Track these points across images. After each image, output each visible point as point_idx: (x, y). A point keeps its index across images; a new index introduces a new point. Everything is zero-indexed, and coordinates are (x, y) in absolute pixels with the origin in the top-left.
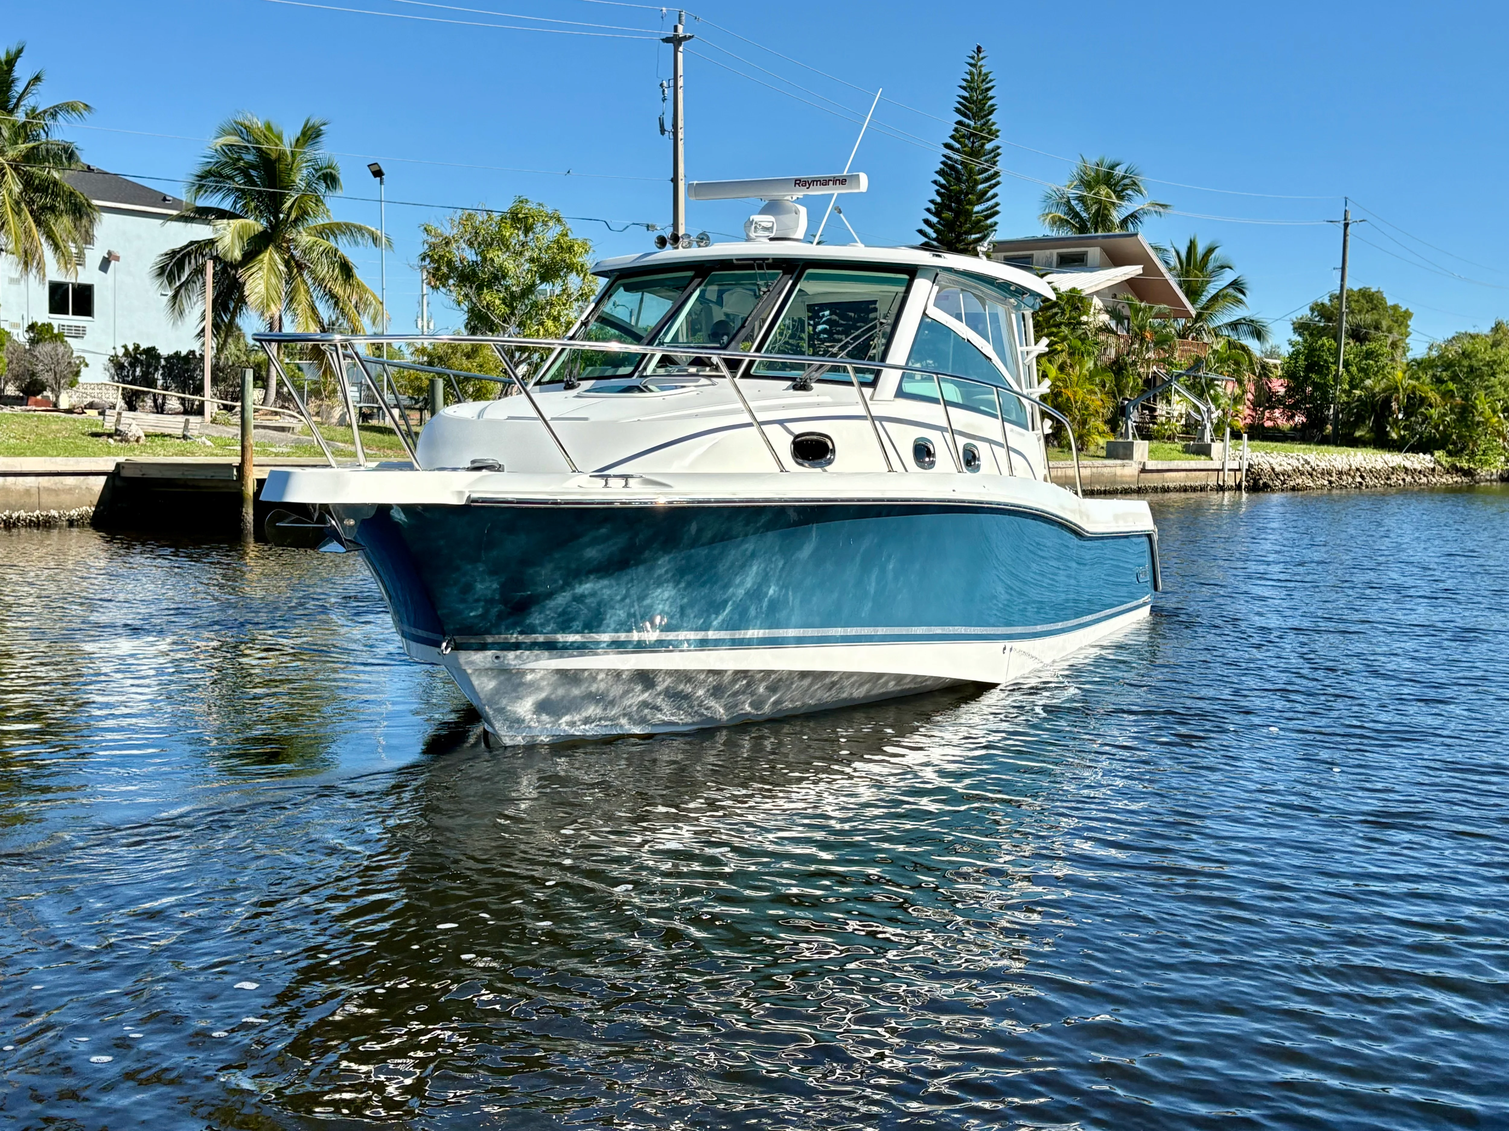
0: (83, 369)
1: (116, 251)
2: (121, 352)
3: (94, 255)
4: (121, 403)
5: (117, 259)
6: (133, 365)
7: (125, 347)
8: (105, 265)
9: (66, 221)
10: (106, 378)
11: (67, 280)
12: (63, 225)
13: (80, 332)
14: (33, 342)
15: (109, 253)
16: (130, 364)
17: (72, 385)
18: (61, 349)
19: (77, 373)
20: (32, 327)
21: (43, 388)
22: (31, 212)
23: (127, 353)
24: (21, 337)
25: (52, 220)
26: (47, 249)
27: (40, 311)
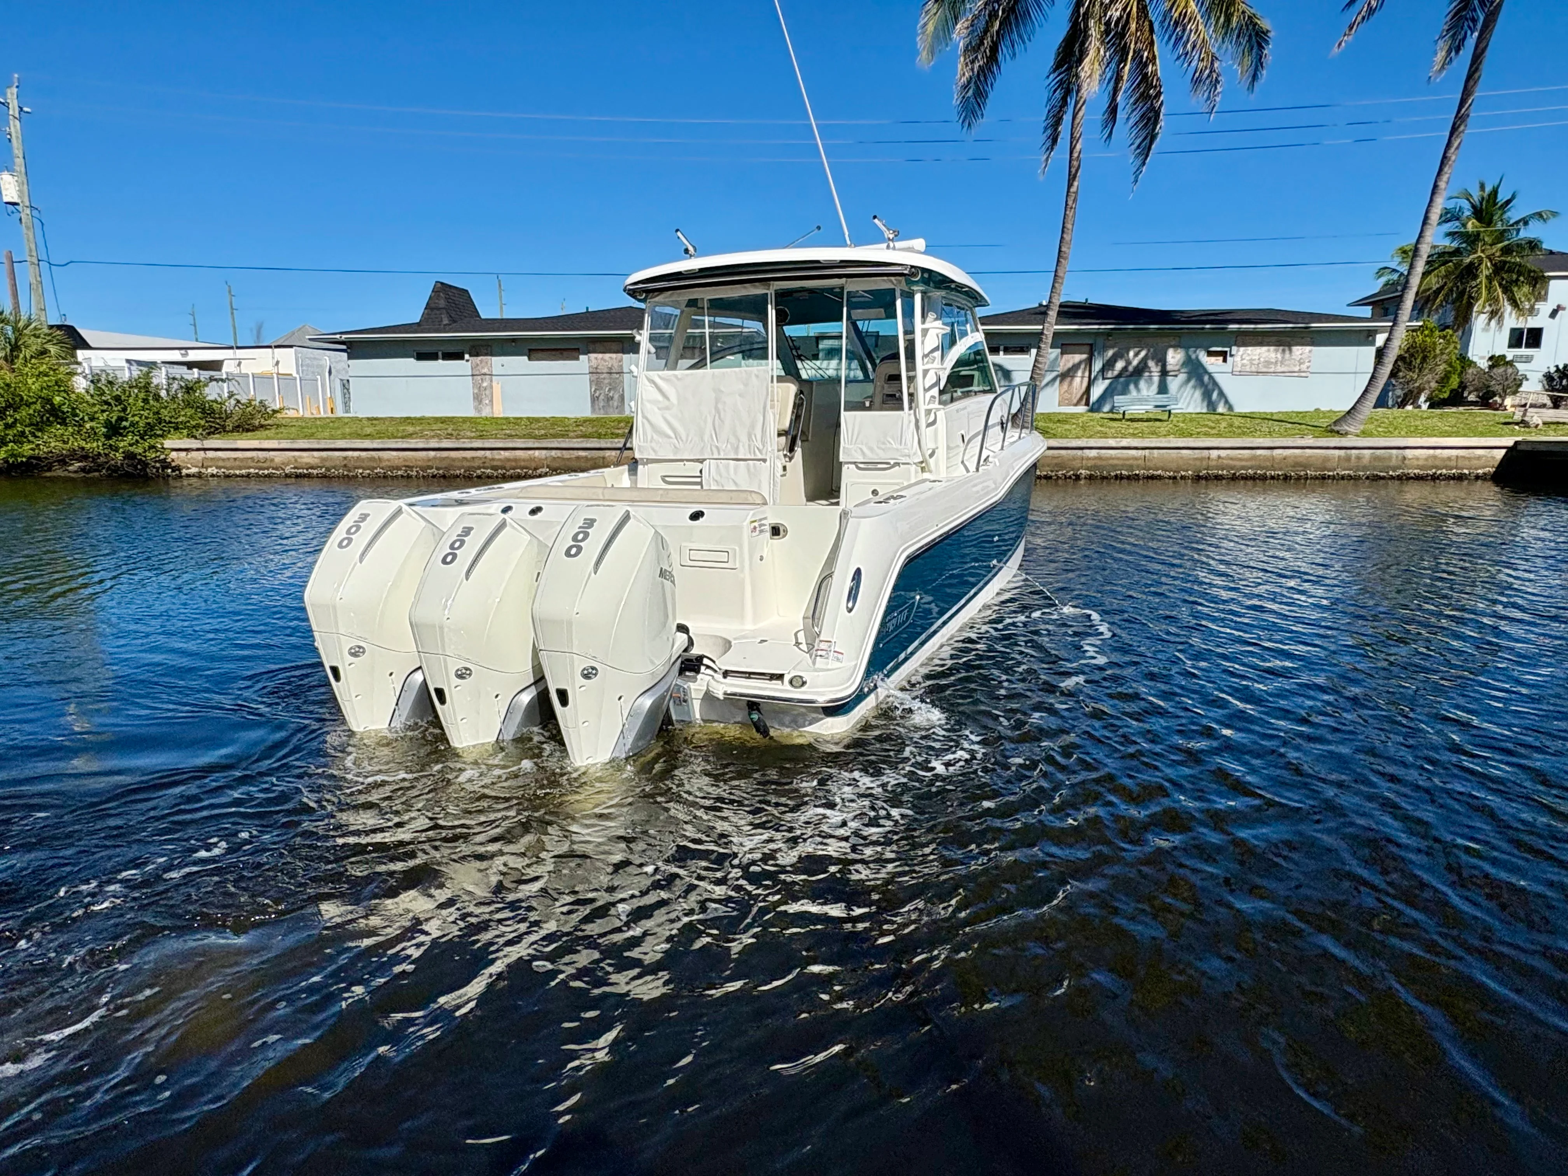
0: (1525, 383)
1: (1563, 304)
2: (1553, 370)
3: (1545, 308)
4: (1549, 403)
5: (1564, 309)
6: (1561, 379)
7: (1557, 366)
8: (1554, 314)
9: (1526, 289)
10: (1539, 387)
11: (1519, 326)
12: (1522, 292)
13: (1528, 359)
14: (1491, 367)
15: (1559, 306)
16: (1559, 377)
17: (1515, 393)
18: (1510, 371)
19: (1520, 385)
20: (1491, 358)
21: (1494, 394)
22: (1500, 285)
23: (1558, 370)
24: (1484, 364)
25: (1515, 289)
26: (1508, 308)
27: (1501, 347)
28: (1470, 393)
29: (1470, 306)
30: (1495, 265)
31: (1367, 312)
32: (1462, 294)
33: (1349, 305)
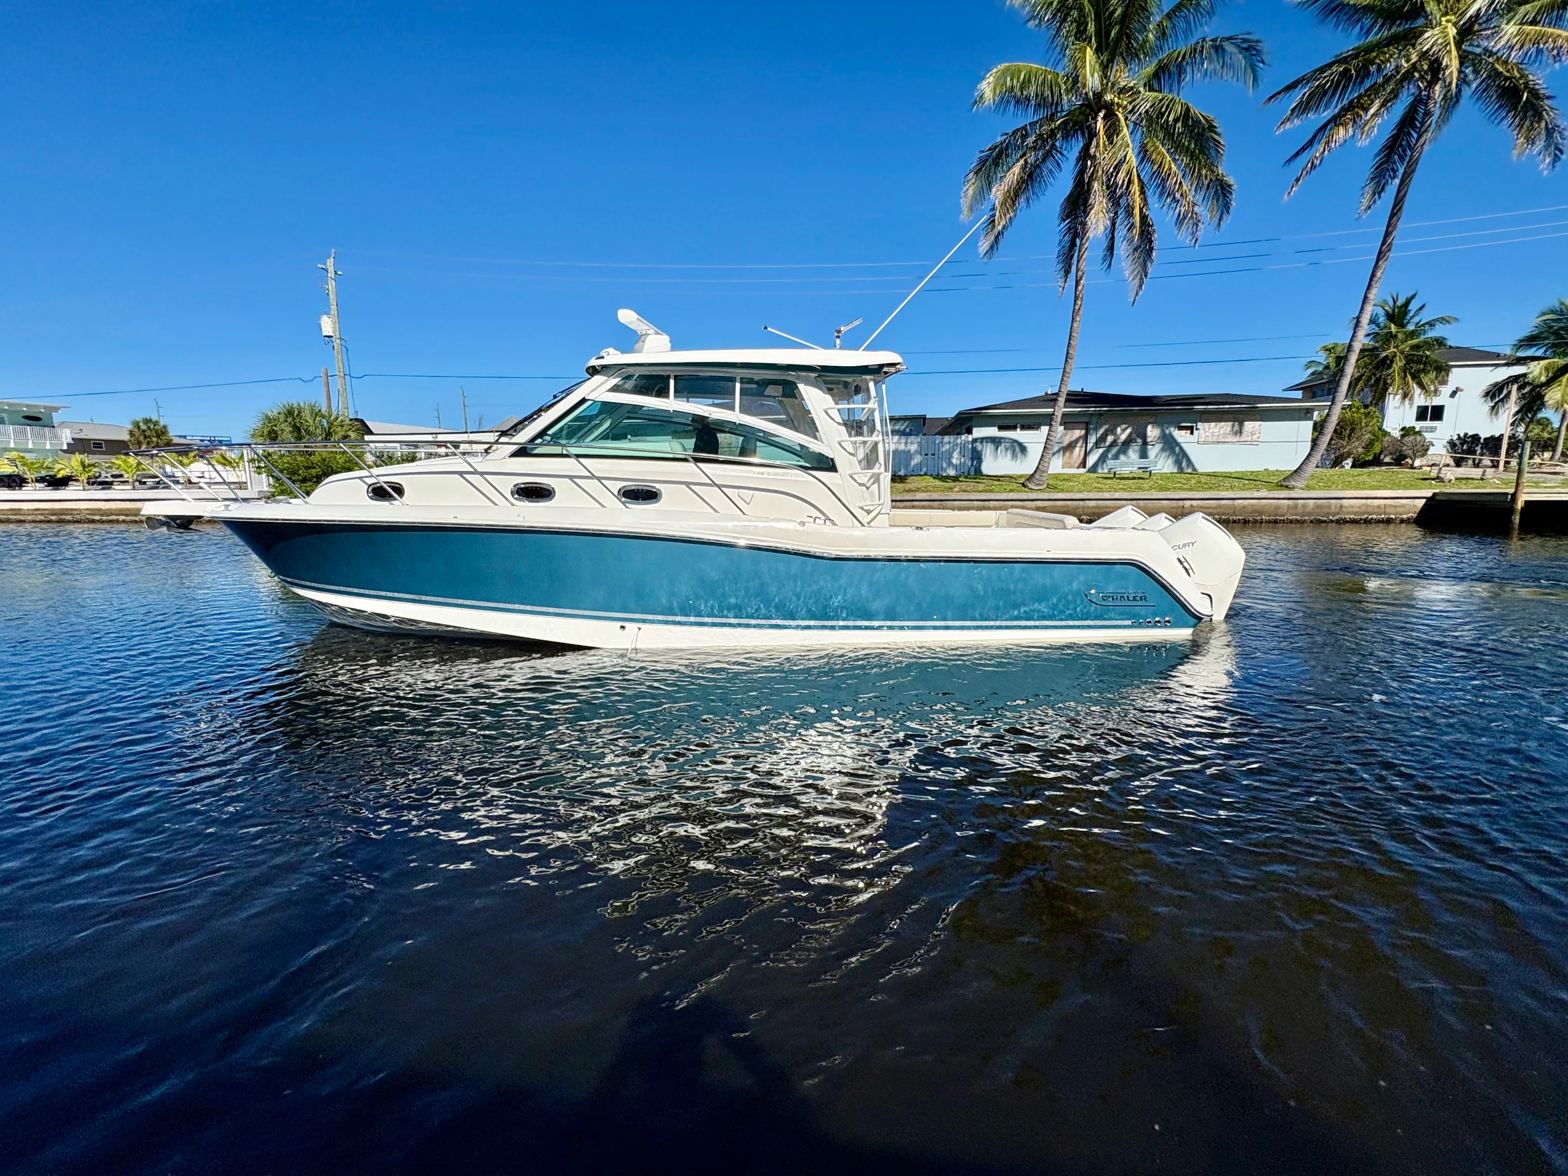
0: (1431, 448)
1: (1461, 387)
2: (1455, 437)
3: (1446, 390)
4: (1452, 463)
5: (1462, 390)
6: (1462, 444)
7: (1459, 435)
8: (1453, 394)
9: (1431, 375)
10: (1444, 452)
11: (1427, 404)
12: (1428, 378)
13: (1433, 430)
14: (1403, 436)
15: (1457, 388)
16: (1461, 444)
17: (1423, 456)
18: (1419, 438)
19: (1427, 450)
20: (1403, 429)
21: (1405, 457)
22: (1411, 374)
23: (1459, 438)
24: (1397, 434)
25: (1422, 376)
26: (1417, 391)
27: (1410, 421)
28: (1385, 456)
29: (1385, 389)
30: (1406, 357)
31: (1299, 394)
32: (1378, 380)
33: (1284, 390)
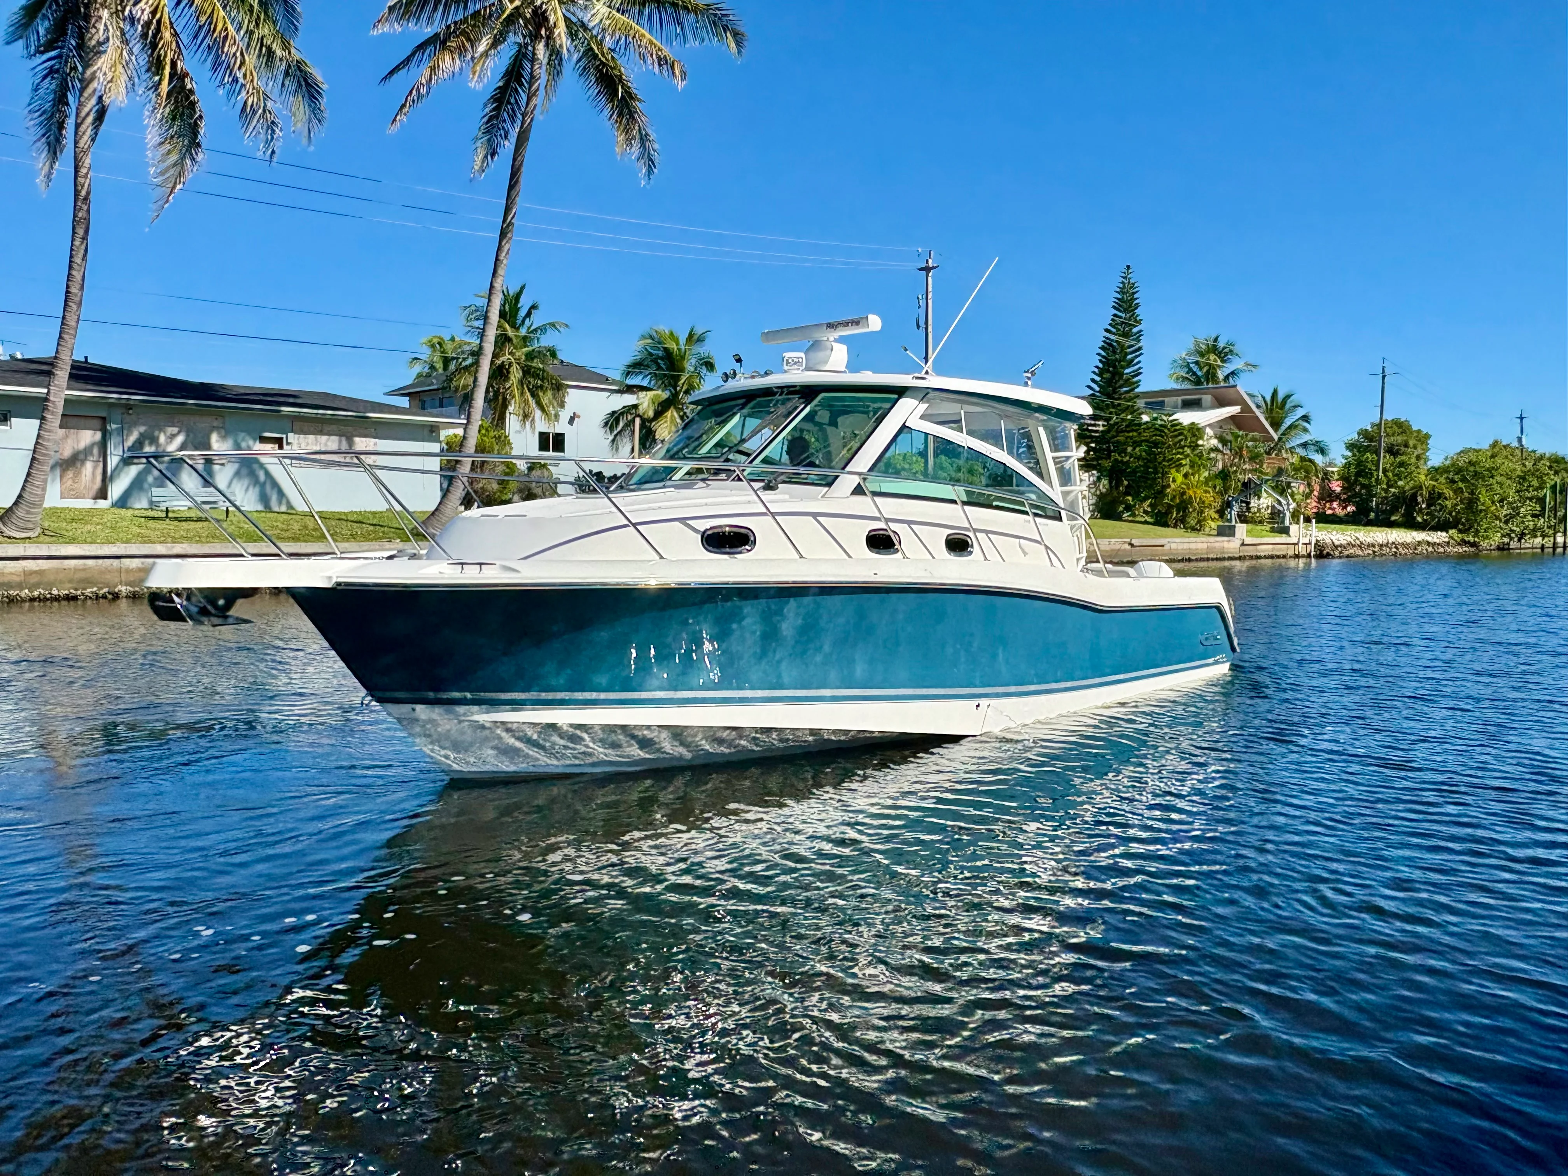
0: (559, 485)
1: (578, 412)
2: (581, 474)
3: (565, 415)
5: (579, 417)
7: (584, 471)
8: (571, 421)
9: (549, 393)
11: (548, 430)
12: (546, 398)
13: (556, 462)
14: (529, 470)
15: (574, 413)
16: (587, 481)
18: (546, 473)
20: (529, 460)
22: (529, 390)
23: (585, 475)
24: (523, 466)
25: (541, 394)
26: (538, 413)
27: (532, 448)
29: (505, 406)
30: (522, 368)
31: (404, 402)
32: (497, 393)
33: (385, 394)
